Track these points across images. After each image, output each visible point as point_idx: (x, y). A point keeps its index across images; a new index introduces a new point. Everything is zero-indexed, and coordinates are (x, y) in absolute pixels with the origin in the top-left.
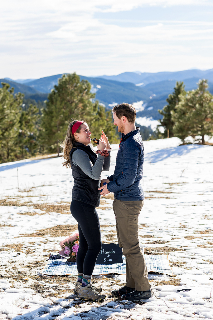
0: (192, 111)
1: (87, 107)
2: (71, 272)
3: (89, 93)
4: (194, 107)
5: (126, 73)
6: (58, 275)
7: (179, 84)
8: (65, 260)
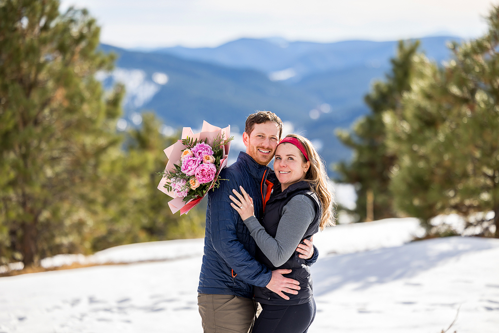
0: (460, 116)
1: (83, 100)
3: (93, 53)
4: (468, 101)
5: (244, 42)
7: (407, 47)
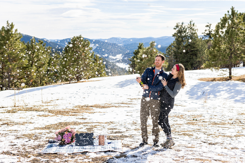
1: (87, 55)
2: (59, 151)
6: (51, 153)
7: (141, 44)
8: (58, 144)
